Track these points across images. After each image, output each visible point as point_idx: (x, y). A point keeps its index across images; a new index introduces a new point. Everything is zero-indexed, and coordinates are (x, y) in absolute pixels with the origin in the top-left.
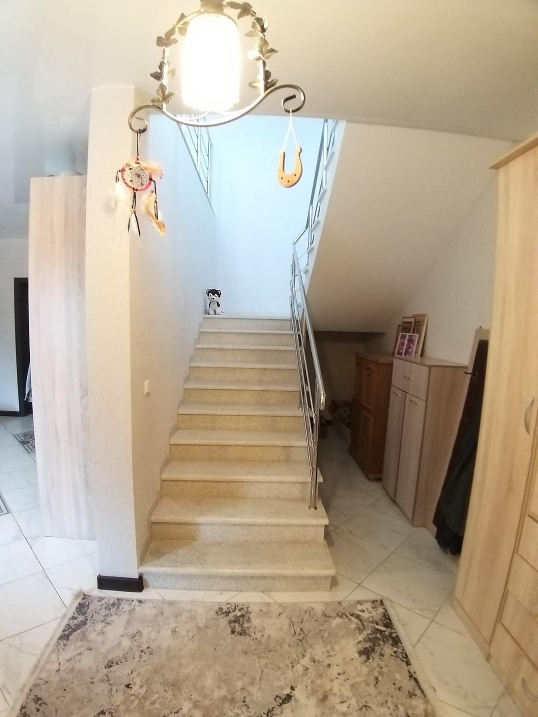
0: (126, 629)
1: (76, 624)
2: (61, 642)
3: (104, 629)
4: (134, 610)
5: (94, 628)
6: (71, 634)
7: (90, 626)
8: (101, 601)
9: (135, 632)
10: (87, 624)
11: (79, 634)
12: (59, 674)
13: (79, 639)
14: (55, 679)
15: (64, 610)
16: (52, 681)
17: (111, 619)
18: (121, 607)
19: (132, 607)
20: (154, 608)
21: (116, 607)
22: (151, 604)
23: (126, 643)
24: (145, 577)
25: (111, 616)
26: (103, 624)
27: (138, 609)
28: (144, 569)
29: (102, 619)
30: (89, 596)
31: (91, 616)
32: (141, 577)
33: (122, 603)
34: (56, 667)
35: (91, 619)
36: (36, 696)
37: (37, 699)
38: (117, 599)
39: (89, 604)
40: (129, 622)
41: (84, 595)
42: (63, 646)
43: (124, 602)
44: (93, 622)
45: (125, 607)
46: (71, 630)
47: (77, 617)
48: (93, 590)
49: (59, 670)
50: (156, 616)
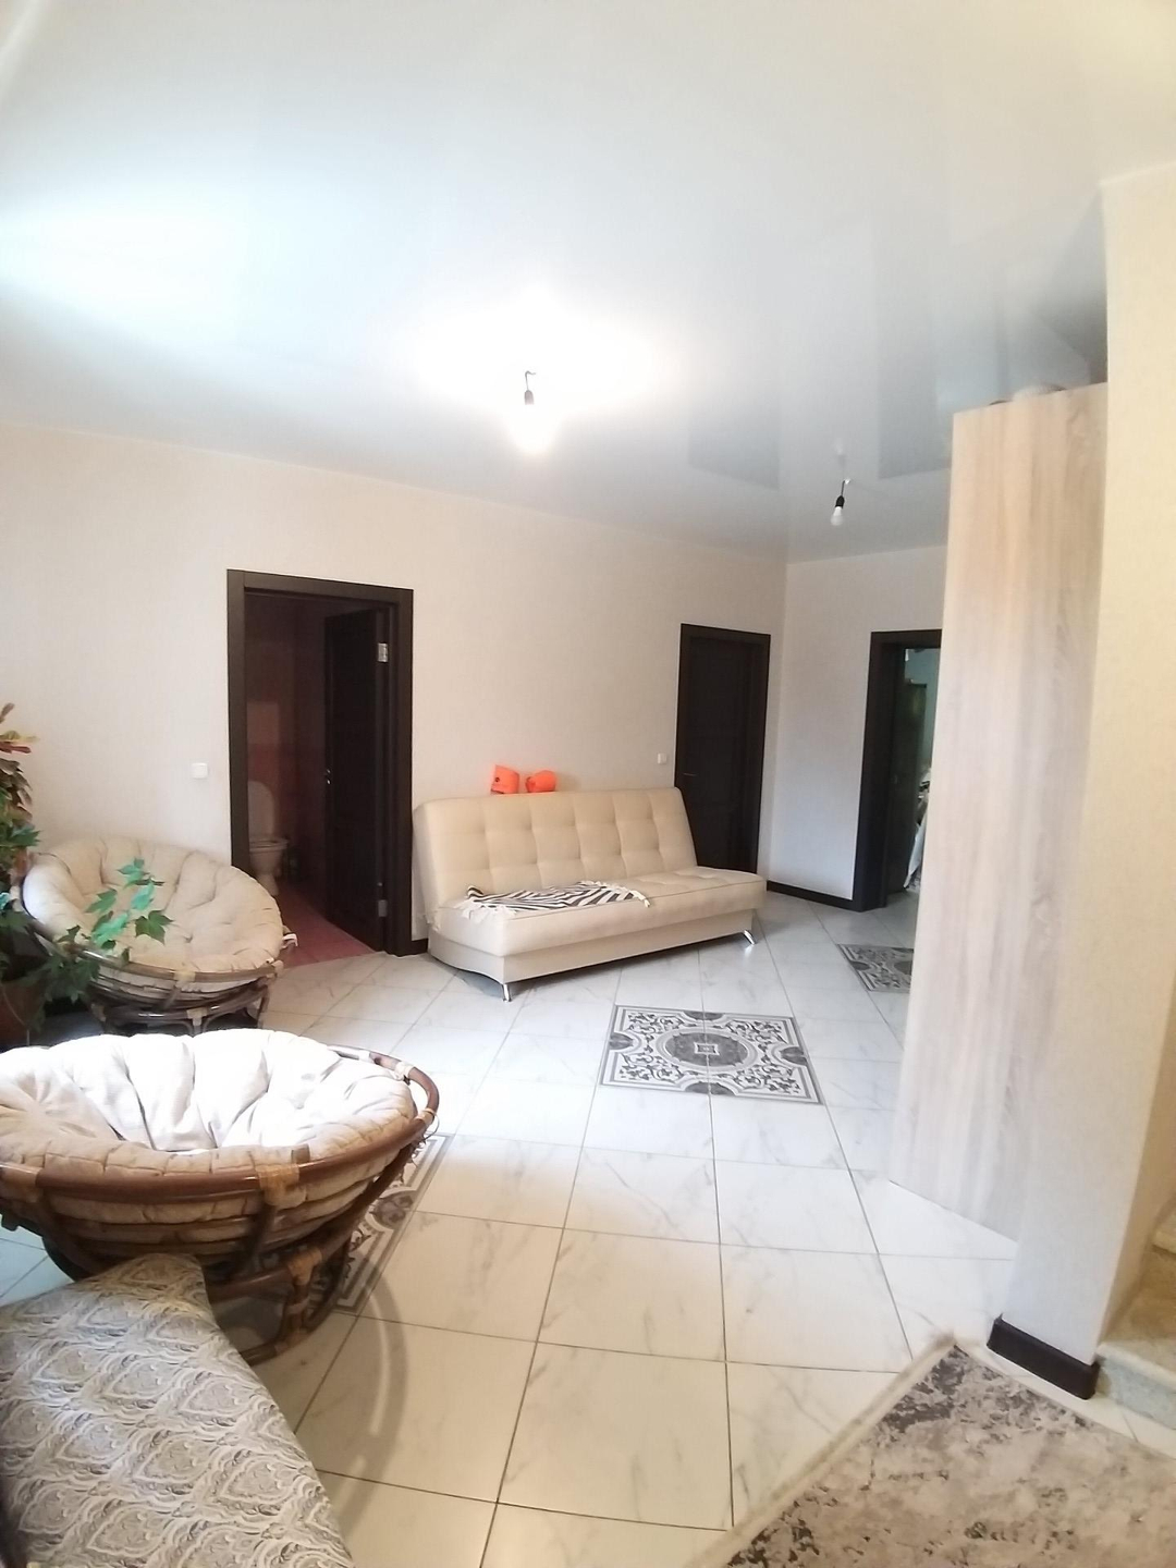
0: (1033, 1469)
1: (925, 1405)
2: (887, 1429)
3: (985, 1447)
4: (1061, 1434)
5: (964, 1434)
6: (910, 1420)
7: (955, 1424)
8: (990, 1379)
9: (1052, 1486)
10: (949, 1417)
11: (927, 1430)
12: (865, 1497)
13: (926, 1442)
14: (854, 1504)
15: (905, 1362)
16: (846, 1505)
17: (1006, 1430)
18: (1033, 1415)
19: (1056, 1425)
20: (1109, 1450)
21: (1021, 1409)
22: (1102, 1439)
23: (1026, 1502)
24: (1106, 1370)
25: (1008, 1424)
26: (985, 1435)
27: (1071, 1437)
28: (1110, 1351)
29: (986, 1420)
30: (966, 1355)
31: (962, 1402)
32: (1097, 1365)
33: (1037, 1405)
34: (862, 1478)
35: (960, 1409)
36: (802, 1522)
37: (802, 1531)
38: (1028, 1392)
39: (962, 1373)
40: (1043, 1456)
41: (955, 1347)
42: (888, 1440)
43: (1044, 1405)
44: (965, 1418)
45: (1044, 1419)
46: (912, 1412)
47: (932, 1391)
48: (977, 1344)
49: (866, 1488)
50: (1107, 1471)
